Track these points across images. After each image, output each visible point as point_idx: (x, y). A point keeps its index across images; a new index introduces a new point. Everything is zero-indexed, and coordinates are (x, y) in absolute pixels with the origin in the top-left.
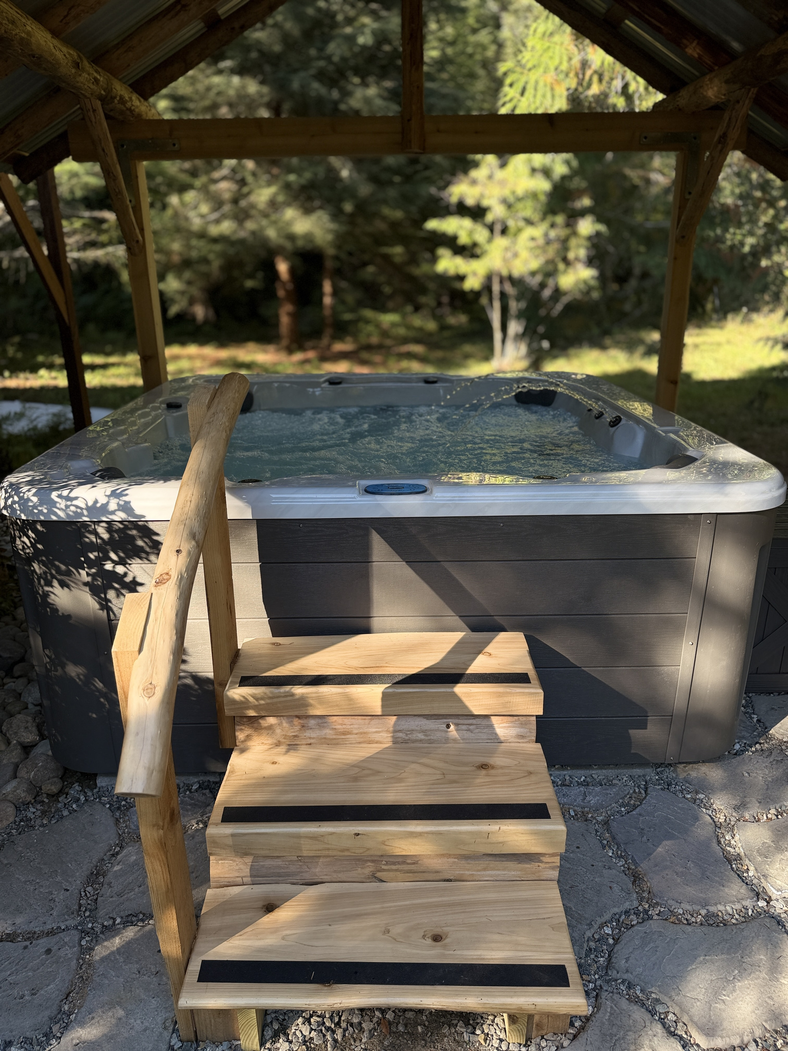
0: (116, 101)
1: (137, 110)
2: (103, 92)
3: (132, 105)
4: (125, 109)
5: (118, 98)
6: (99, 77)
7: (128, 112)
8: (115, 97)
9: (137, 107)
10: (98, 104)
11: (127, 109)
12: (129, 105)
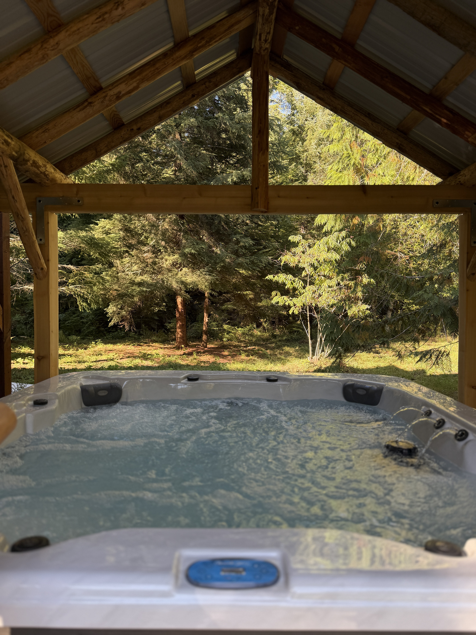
0: (29, 164)
1: (51, 175)
2: (14, 153)
3: (46, 171)
4: (39, 172)
5: (31, 162)
6: (9, 140)
7: (43, 175)
8: (28, 161)
9: (51, 173)
10: (11, 163)
11: (41, 173)
12: (43, 169)
